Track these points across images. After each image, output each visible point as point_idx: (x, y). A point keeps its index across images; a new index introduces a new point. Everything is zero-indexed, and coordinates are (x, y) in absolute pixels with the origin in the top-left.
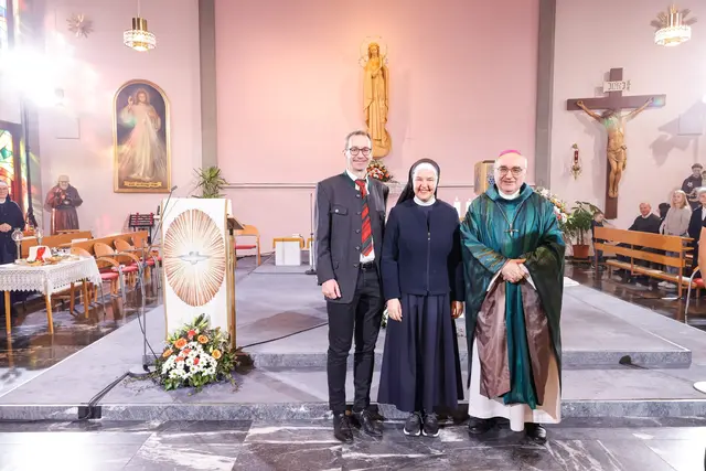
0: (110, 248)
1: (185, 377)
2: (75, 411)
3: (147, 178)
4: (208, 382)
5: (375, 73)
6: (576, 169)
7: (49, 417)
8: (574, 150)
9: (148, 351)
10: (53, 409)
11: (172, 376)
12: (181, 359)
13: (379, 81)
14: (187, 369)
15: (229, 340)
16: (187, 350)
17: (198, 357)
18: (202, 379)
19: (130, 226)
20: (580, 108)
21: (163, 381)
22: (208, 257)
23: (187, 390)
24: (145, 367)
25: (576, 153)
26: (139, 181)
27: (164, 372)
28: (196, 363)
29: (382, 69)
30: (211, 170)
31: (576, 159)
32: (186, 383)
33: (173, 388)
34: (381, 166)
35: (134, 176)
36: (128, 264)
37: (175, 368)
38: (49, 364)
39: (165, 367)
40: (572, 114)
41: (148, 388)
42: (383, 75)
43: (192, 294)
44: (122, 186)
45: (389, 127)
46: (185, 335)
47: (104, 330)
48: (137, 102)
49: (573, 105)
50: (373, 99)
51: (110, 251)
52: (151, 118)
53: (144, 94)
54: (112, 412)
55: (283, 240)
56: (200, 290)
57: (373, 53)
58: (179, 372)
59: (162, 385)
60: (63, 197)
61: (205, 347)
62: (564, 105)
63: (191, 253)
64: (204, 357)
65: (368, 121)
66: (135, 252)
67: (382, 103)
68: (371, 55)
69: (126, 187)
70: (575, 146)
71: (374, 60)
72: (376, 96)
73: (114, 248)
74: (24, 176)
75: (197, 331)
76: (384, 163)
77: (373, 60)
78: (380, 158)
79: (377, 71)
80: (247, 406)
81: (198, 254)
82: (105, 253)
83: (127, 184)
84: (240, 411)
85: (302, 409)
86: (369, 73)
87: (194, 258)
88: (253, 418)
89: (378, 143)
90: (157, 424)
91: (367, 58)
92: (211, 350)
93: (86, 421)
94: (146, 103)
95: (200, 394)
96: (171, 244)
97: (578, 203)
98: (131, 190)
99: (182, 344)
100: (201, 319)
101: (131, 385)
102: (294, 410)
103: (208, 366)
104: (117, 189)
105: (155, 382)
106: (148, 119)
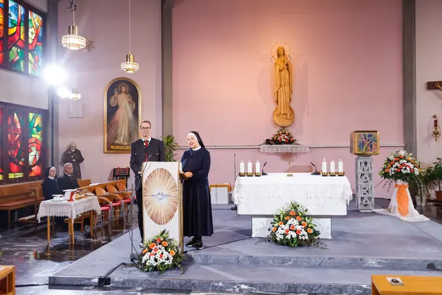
0: (104, 191)
1: (155, 265)
2: (96, 280)
3: (126, 143)
4: (168, 268)
5: (282, 67)
6: (436, 134)
7: (83, 283)
8: (434, 119)
9: (134, 251)
10: (85, 279)
11: (147, 264)
12: (153, 254)
13: (285, 73)
14: (156, 260)
15: (180, 245)
16: (156, 250)
17: (162, 253)
18: (165, 266)
19: (114, 176)
20: (438, 88)
21: (143, 267)
22: (168, 196)
23: (156, 273)
24: (132, 260)
25: (436, 121)
26: (120, 145)
27: (143, 262)
28: (161, 257)
29: (287, 65)
30: (168, 137)
31: (436, 126)
32: (155, 269)
33: (148, 271)
34: (287, 133)
35: (117, 142)
36: (114, 201)
37: (149, 259)
38: (76, 259)
39: (144, 258)
40: (431, 93)
41: (134, 270)
42: (288, 69)
43: (159, 218)
44: (109, 149)
45: (293, 105)
46: (155, 241)
47: (104, 242)
48: (120, 92)
49: (431, 86)
50: (281, 86)
51: (104, 193)
52: (129, 103)
53: (125, 87)
54: (116, 282)
55: (216, 186)
56: (163, 215)
57: (281, 54)
58: (151, 262)
59: (142, 270)
60: (72, 157)
61: (166, 249)
62: (424, 86)
63: (159, 194)
64: (166, 254)
65: (277, 101)
66: (119, 194)
67: (287, 88)
68: (279, 56)
69: (112, 149)
70: (435, 117)
71: (282, 58)
72: (283, 84)
73: (107, 191)
74: (49, 144)
75: (162, 239)
76: (290, 130)
77: (280, 58)
78: (286, 127)
79: (283, 66)
80: (189, 281)
81: (162, 195)
82: (102, 194)
83: (112, 147)
84: (186, 284)
85: (220, 284)
86: (278, 68)
87: (160, 197)
88: (193, 288)
89: (285, 116)
90: (140, 289)
91: (276, 57)
92: (169, 250)
93: (102, 286)
94: (126, 93)
95: (164, 274)
96: (148, 189)
97: (438, 159)
98: (115, 151)
99: (153, 246)
100: (164, 232)
101: (124, 269)
102: (216, 284)
103: (168, 259)
104: (106, 151)
105: (138, 268)
106: (127, 104)
